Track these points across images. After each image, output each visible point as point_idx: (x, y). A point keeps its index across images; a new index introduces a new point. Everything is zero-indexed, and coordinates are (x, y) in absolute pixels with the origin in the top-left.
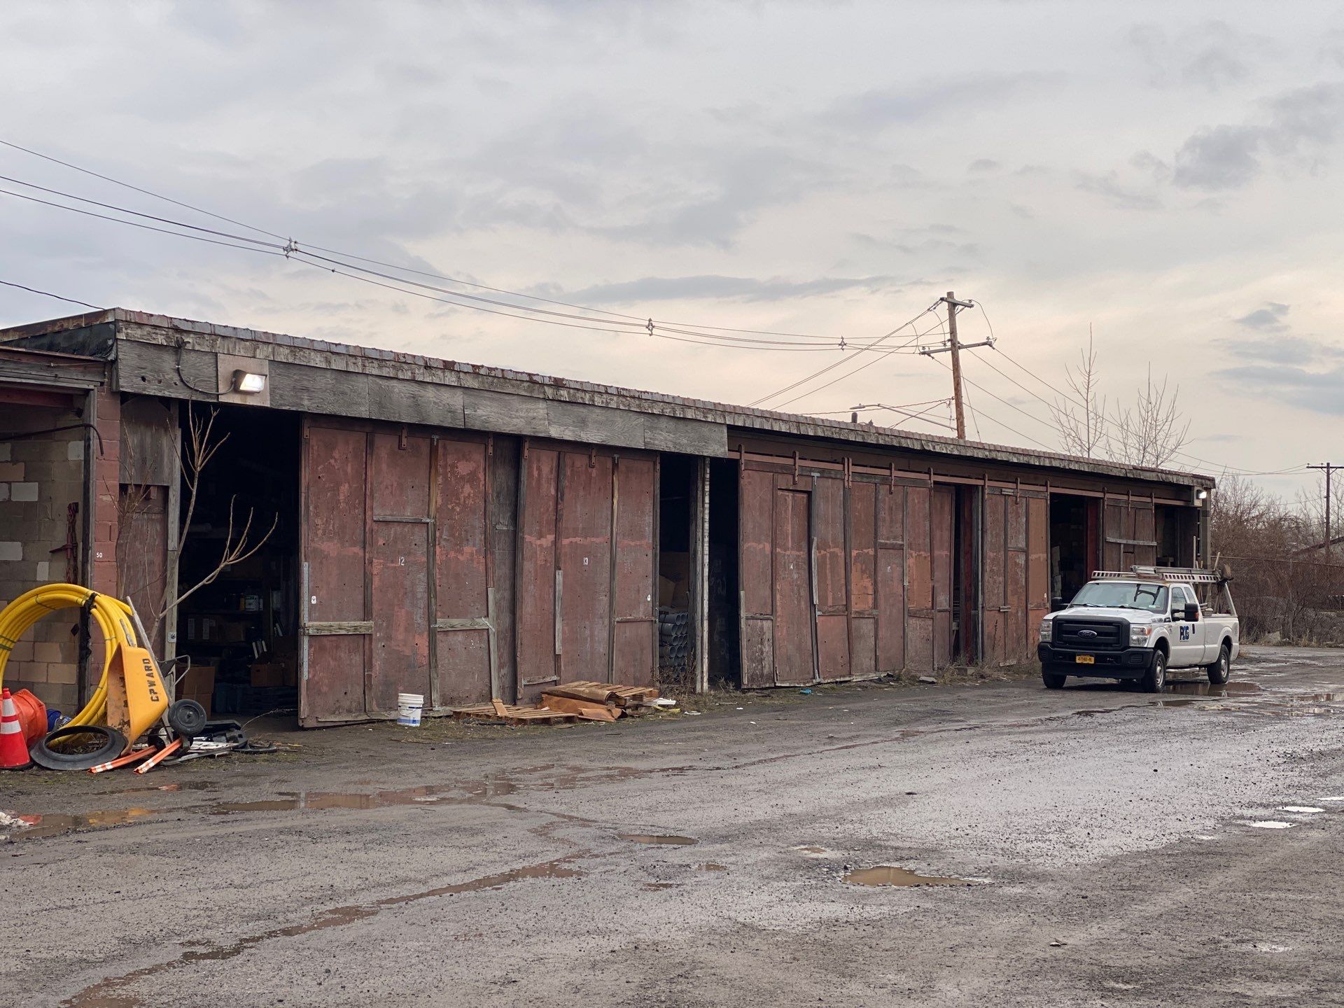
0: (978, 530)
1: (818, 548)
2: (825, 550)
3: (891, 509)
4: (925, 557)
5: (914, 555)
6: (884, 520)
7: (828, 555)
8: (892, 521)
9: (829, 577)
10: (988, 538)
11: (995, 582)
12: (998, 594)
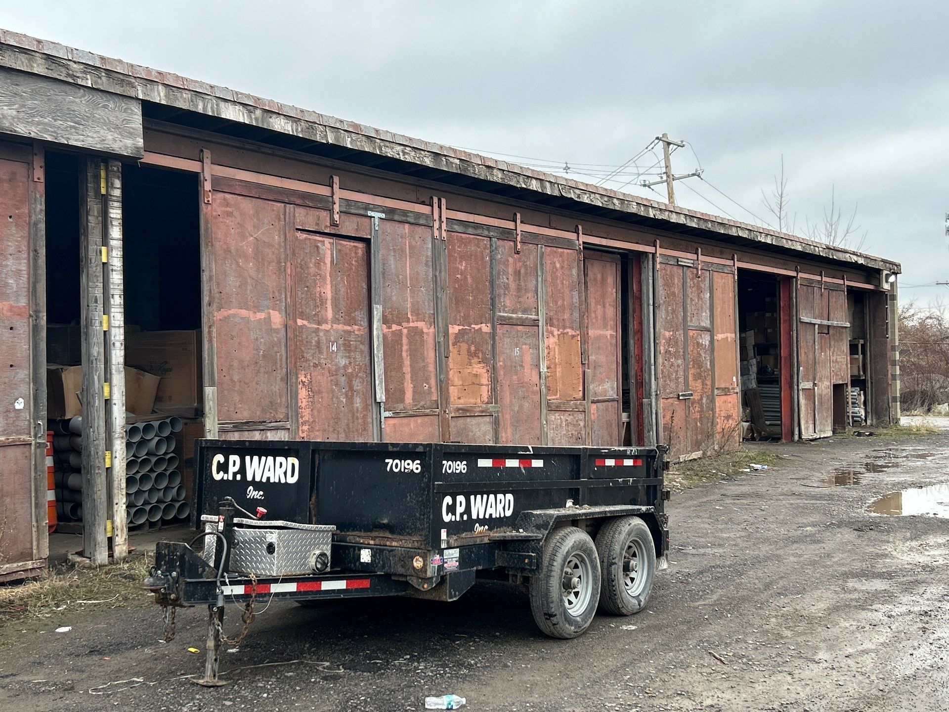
0: (648, 305)
1: (385, 321)
2: (400, 324)
3: (517, 273)
4: (573, 336)
5: (556, 333)
6: (507, 287)
7: (405, 331)
8: (519, 289)
9: (407, 362)
10: (662, 314)
11: (672, 365)
12: (677, 379)
